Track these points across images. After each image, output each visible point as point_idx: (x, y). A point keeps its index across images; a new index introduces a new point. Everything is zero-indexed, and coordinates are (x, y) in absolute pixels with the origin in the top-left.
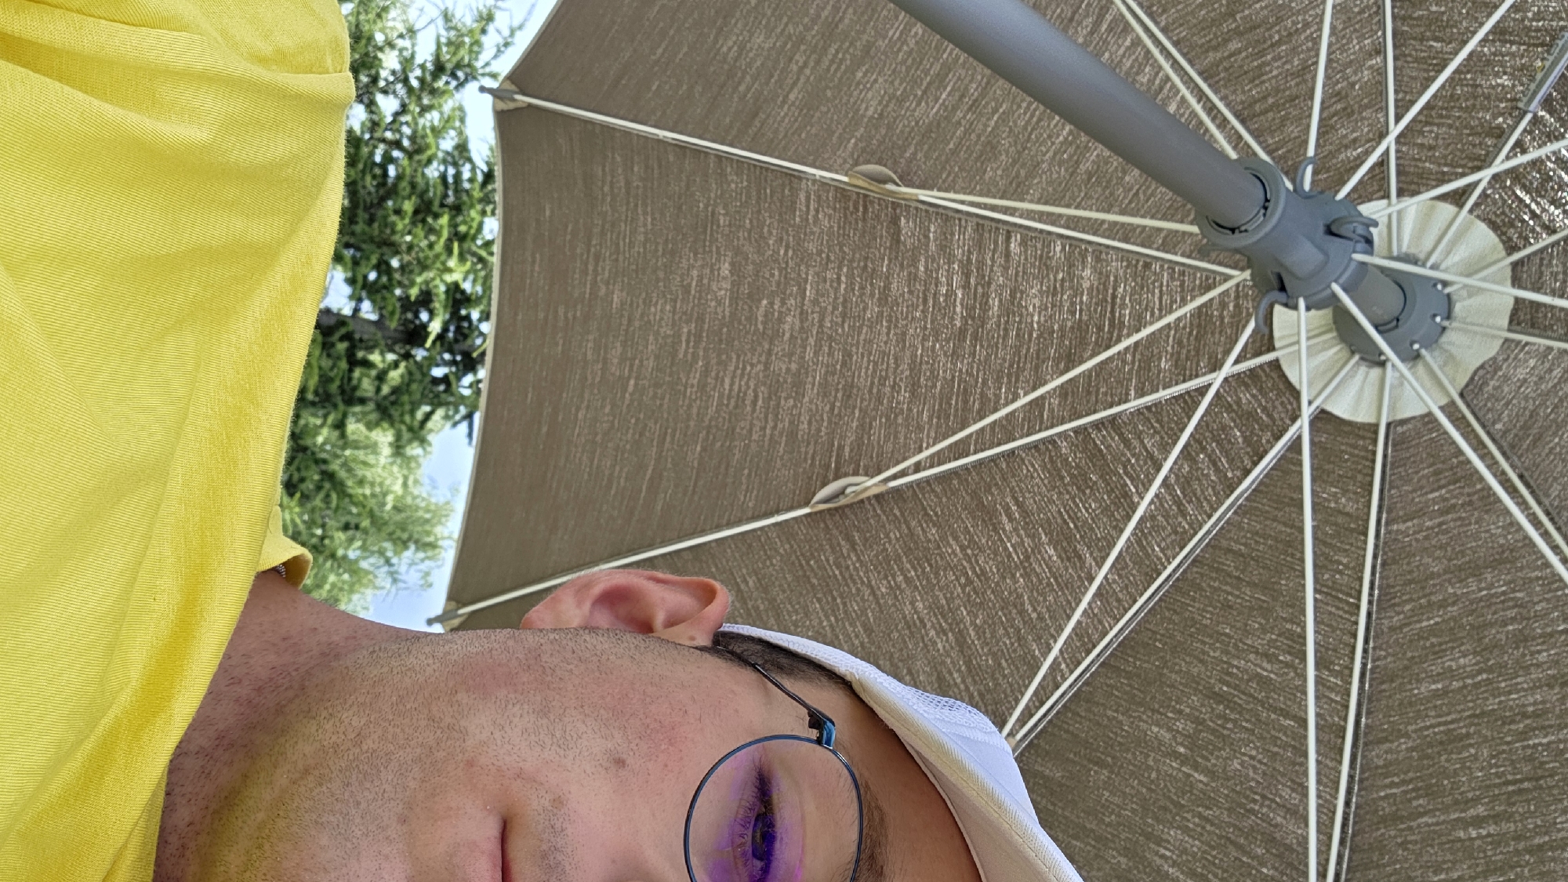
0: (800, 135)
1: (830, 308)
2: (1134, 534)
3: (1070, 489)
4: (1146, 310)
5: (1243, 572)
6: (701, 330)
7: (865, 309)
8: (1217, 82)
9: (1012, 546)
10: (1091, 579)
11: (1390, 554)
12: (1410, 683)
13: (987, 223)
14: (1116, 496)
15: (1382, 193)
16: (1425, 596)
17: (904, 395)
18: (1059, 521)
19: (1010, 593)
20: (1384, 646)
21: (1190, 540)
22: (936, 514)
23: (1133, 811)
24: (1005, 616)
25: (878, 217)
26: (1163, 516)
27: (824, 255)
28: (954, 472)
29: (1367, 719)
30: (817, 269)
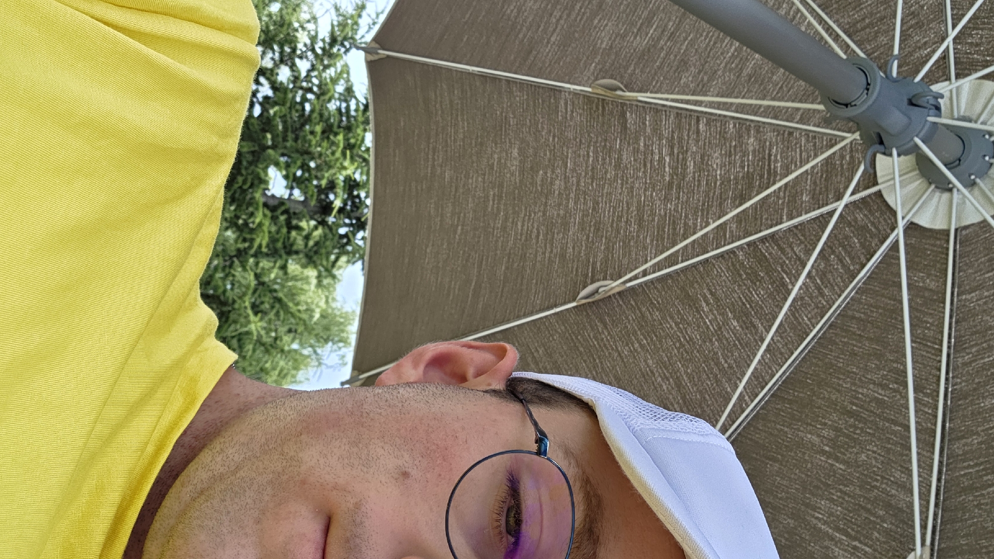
0: (559, 64)
1: (583, 174)
2: (790, 309)
3: (746, 282)
4: (792, 163)
5: (863, 331)
6: (502, 193)
7: (606, 173)
8: (831, 11)
9: (710, 321)
10: (763, 340)
11: (961, 315)
12: (978, 399)
13: (684, 112)
14: (777, 286)
15: (945, 77)
16: (985, 342)
17: (634, 227)
18: (740, 303)
19: (709, 352)
20: (960, 376)
21: (827, 312)
22: (658, 303)
23: (796, 489)
24: (707, 366)
25: (612, 113)
26: (809, 297)
27: (578, 140)
28: (668, 275)
29: (950, 424)
30: (574, 149)
